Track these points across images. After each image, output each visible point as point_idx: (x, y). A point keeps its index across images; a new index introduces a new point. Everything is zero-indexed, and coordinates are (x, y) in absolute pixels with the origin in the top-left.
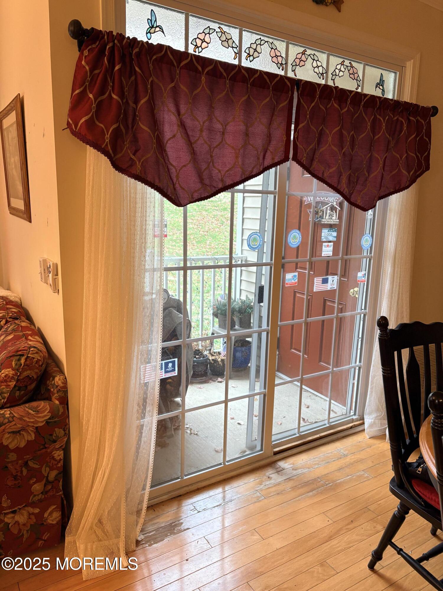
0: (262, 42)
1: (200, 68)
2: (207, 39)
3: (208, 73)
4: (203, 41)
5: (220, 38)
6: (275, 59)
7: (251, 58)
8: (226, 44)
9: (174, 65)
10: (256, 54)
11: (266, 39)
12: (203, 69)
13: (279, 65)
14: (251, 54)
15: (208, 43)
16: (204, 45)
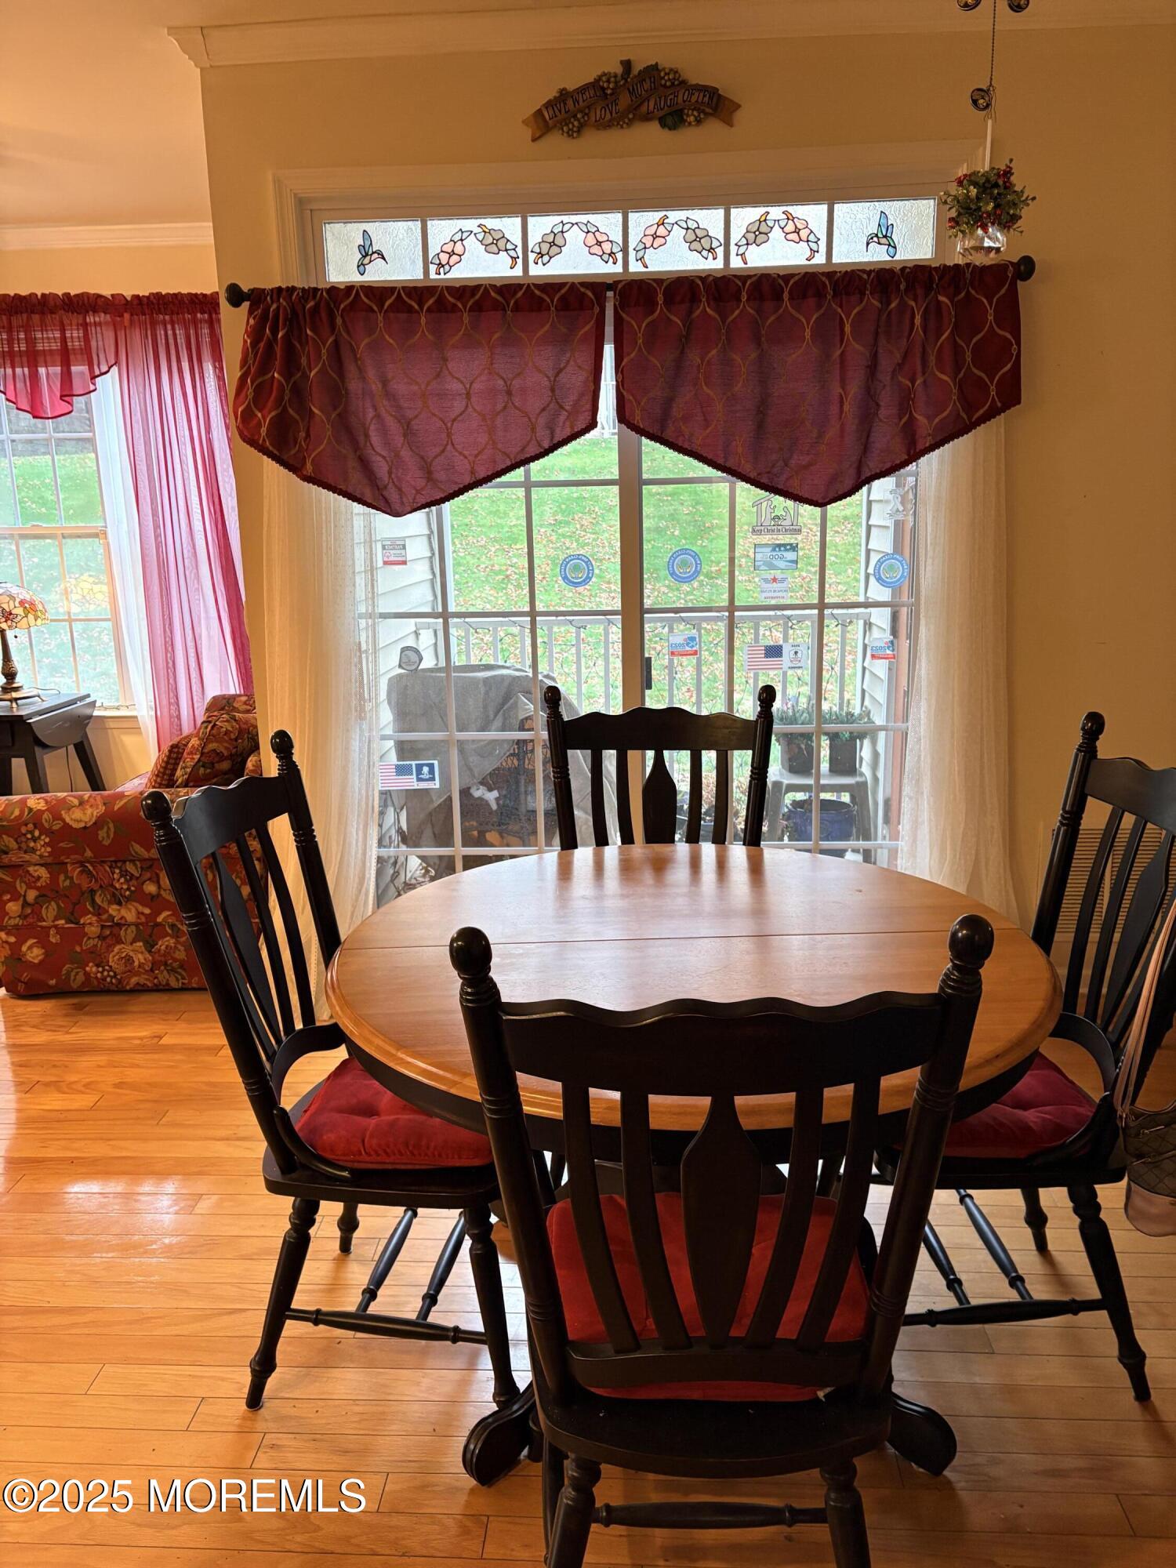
0: (567, 227)
1: (416, 307)
2: (459, 249)
3: (429, 310)
4: (452, 253)
5: (481, 242)
6: (596, 250)
7: (546, 258)
8: (494, 248)
9: (373, 311)
10: (555, 249)
11: (574, 219)
12: (421, 305)
13: (605, 257)
14: (545, 250)
15: (460, 256)
16: (455, 258)
